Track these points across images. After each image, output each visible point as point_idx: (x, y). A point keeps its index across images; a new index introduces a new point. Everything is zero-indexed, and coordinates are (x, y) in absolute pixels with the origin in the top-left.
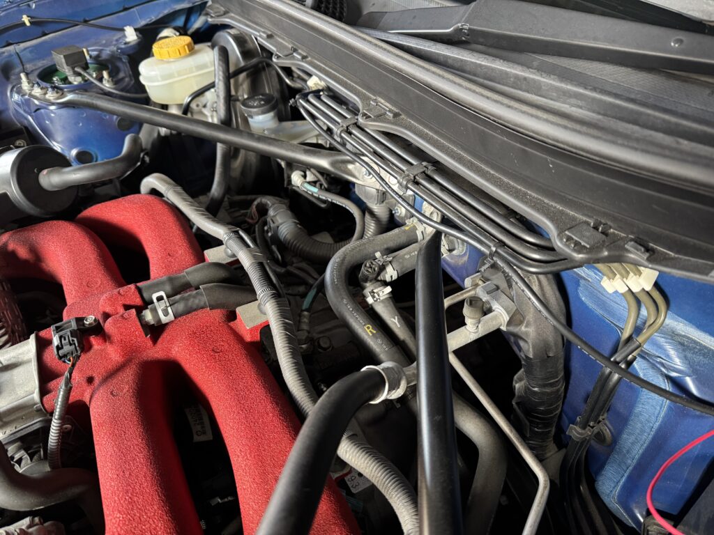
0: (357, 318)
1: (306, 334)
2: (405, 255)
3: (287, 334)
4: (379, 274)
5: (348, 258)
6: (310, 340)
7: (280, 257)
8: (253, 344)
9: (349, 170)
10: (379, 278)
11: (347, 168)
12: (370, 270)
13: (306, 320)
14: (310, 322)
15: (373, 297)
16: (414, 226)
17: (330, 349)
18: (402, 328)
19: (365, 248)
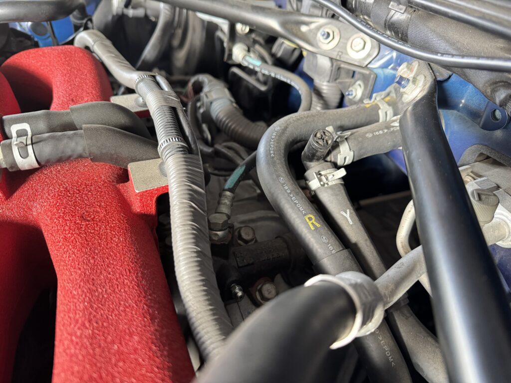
0: (296, 204)
1: (225, 218)
2: (366, 133)
3: (191, 207)
4: (329, 153)
5: (290, 129)
6: (228, 226)
7: (209, 137)
8: (143, 217)
9: (302, 33)
10: (328, 159)
11: (300, 30)
12: (321, 142)
13: (227, 201)
14: (232, 205)
15: (320, 180)
16: (377, 105)
17: (253, 242)
18: (354, 227)
19: (313, 121)
